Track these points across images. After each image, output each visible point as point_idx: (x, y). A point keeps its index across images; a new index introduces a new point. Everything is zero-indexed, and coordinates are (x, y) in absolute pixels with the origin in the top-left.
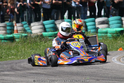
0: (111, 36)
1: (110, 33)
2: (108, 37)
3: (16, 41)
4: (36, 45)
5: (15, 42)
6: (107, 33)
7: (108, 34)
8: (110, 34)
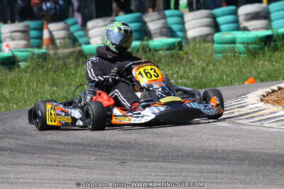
0: (244, 49)
1: (240, 43)
2: (235, 52)
3: (19, 66)
4: (66, 75)
5: (17, 69)
6: (233, 42)
7: (238, 45)
8: (242, 46)
